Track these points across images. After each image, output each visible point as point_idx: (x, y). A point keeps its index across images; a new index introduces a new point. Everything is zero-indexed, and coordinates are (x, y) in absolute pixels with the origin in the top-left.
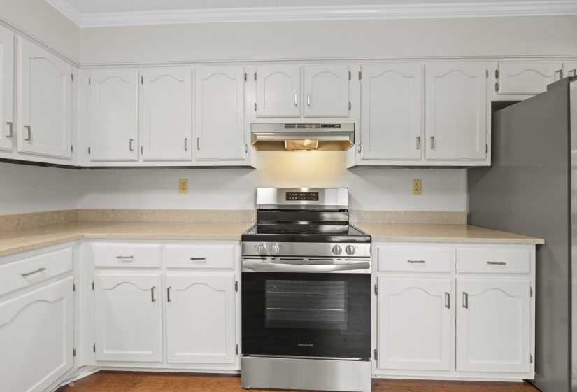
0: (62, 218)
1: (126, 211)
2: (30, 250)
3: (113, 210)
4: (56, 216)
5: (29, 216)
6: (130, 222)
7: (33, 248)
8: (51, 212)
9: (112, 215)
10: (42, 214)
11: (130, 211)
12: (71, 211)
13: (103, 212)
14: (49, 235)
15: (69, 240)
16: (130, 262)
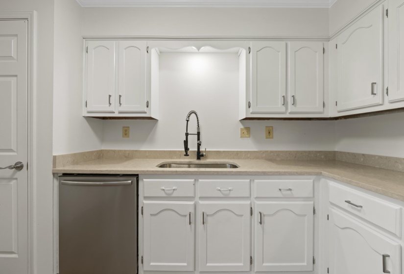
0: (323, 157)
1: (377, 157)
2: (283, 175)
3: (363, 155)
4: (318, 154)
5: (302, 152)
6: (380, 169)
7: (284, 174)
8: (315, 151)
9: (362, 159)
10: (309, 152)
11: (381, 157)
12: (330, 152)
13: (354, 155)
14: (302, 167)
15: (310, 174)
16: (359, 211)
